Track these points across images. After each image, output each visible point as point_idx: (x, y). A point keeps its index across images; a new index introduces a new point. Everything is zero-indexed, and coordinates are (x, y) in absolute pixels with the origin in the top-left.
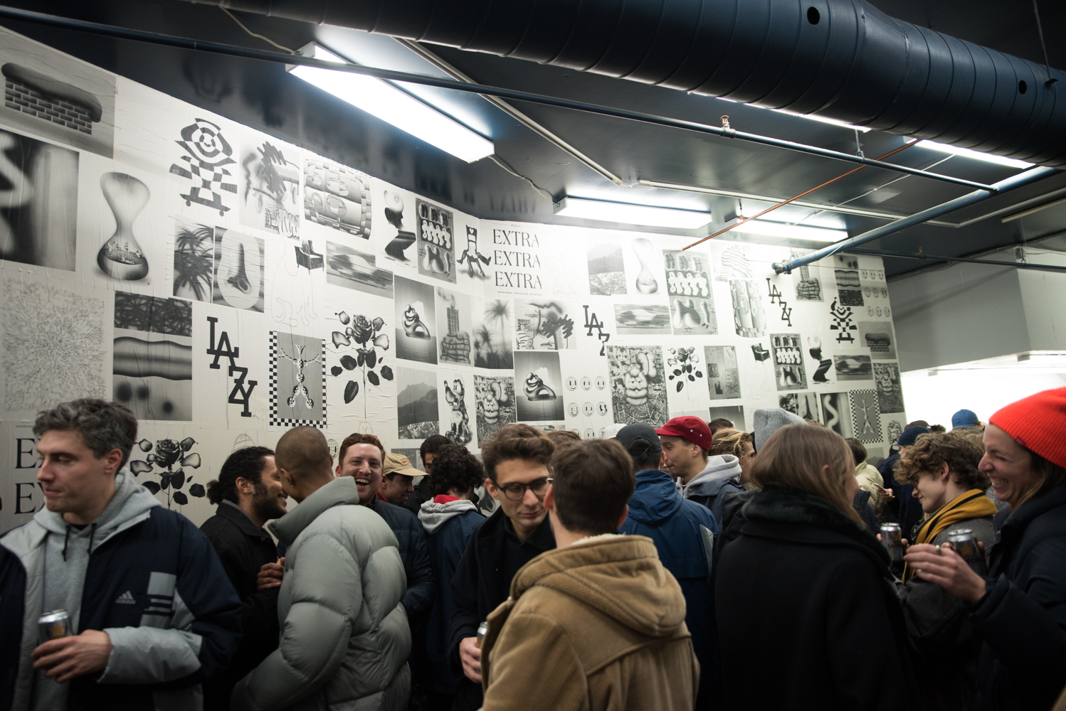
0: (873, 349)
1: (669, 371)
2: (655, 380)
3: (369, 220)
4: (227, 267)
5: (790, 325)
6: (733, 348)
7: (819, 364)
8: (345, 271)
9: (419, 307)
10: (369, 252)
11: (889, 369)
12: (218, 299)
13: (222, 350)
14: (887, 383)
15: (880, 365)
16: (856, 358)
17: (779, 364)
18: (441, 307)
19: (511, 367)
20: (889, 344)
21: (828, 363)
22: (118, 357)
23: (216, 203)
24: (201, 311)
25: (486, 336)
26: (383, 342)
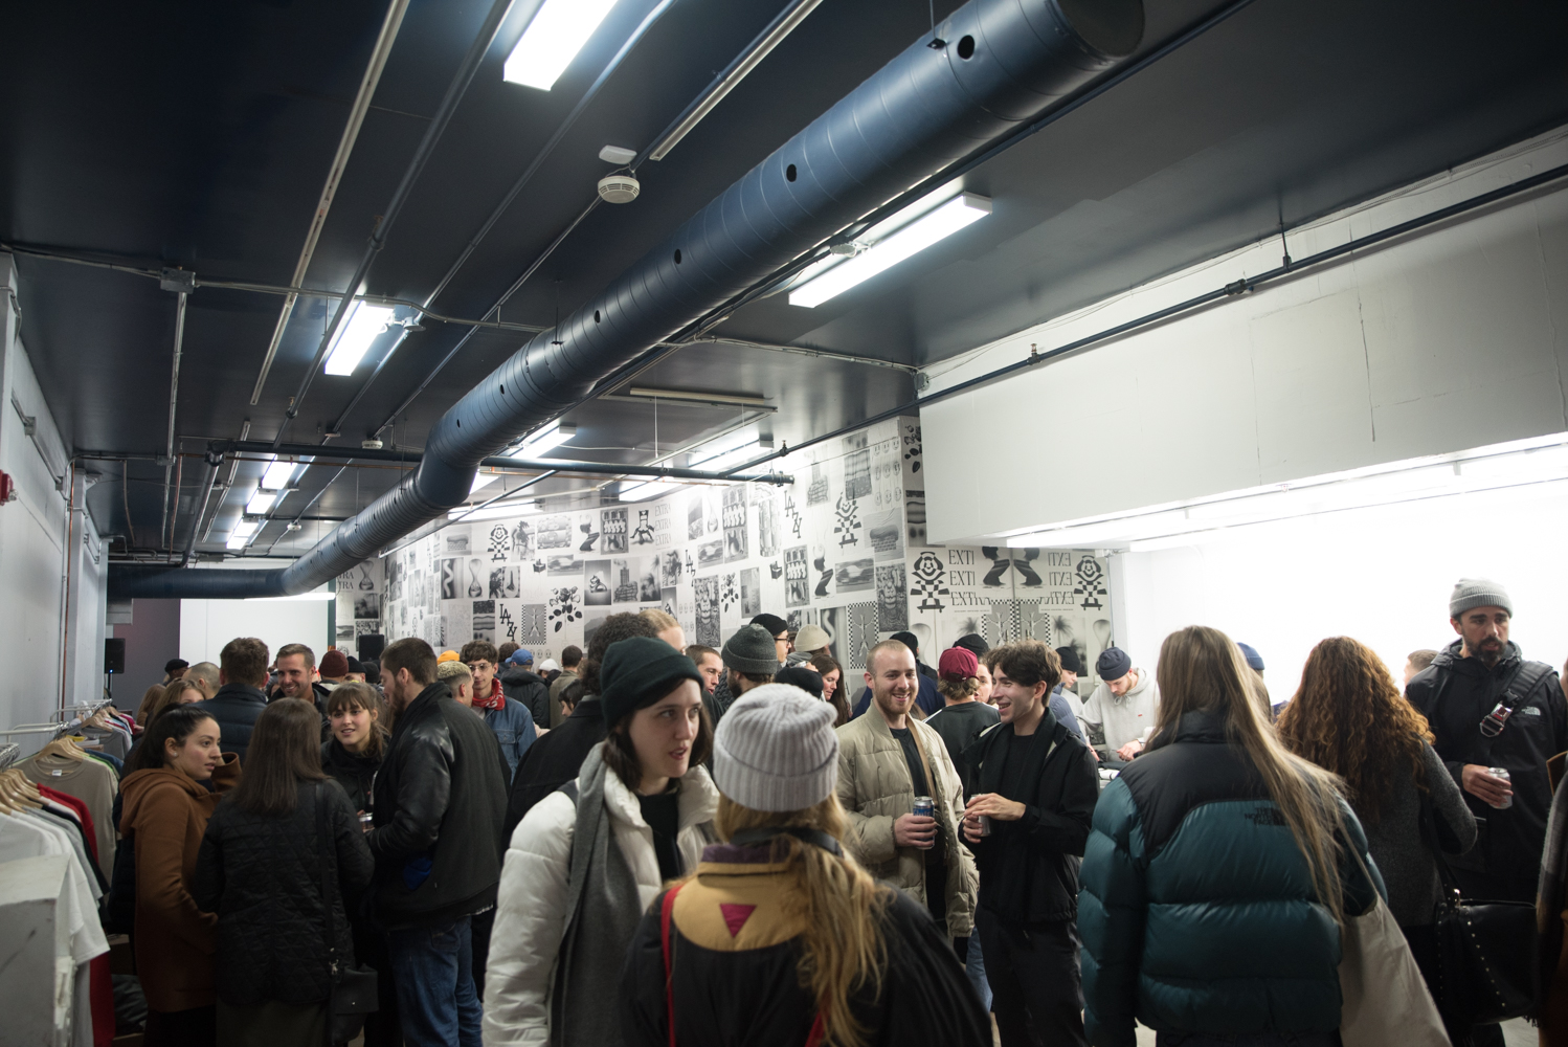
0: (878, 549)
1: (721, 596)
2: (714, 603)
3: (570, 536)
4: (507, 582)
5: (799, 537)
6: (758, 570)
7: (821, 576)
8: (557, 568)
9: (600, 575)
10: (569, 554)
11: (894, 573)
12: (504, 596)
13: (505, 616)
14: (890, 592)
15: (884, 568)
16: (858, 564)
17: (788, 580)
18: (616, 571)
19: (659, 599)
20: (897, 539)
21: (830, 573)
22: (475, 624)
23: (503, 558)
24: (498, 602)
25: (651, 580)
26: (577, 599)
